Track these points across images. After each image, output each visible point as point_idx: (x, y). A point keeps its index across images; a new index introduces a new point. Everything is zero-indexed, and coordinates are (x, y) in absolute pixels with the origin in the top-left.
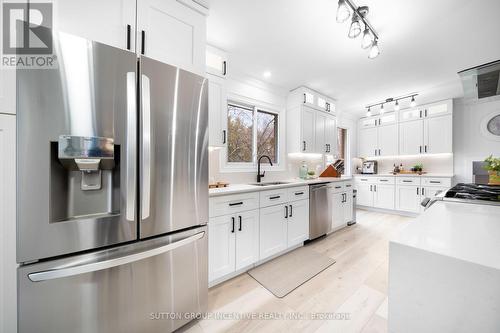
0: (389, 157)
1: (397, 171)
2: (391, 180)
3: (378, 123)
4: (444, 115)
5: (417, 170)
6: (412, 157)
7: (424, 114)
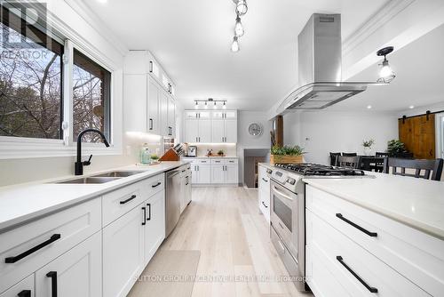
0: (206, 144)
1: (210, 154)
2: (208, 161)
3: (198, 116)
4: (233, 119)
5: (221, 153)
6: (217, 144)
7: (224, 116)
